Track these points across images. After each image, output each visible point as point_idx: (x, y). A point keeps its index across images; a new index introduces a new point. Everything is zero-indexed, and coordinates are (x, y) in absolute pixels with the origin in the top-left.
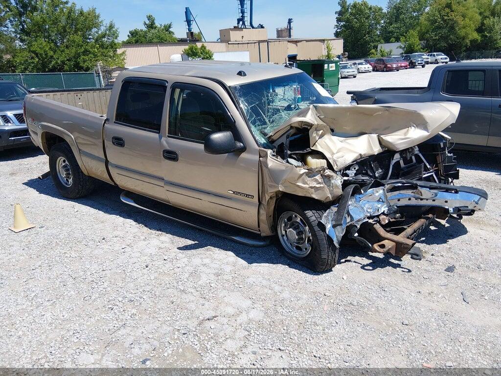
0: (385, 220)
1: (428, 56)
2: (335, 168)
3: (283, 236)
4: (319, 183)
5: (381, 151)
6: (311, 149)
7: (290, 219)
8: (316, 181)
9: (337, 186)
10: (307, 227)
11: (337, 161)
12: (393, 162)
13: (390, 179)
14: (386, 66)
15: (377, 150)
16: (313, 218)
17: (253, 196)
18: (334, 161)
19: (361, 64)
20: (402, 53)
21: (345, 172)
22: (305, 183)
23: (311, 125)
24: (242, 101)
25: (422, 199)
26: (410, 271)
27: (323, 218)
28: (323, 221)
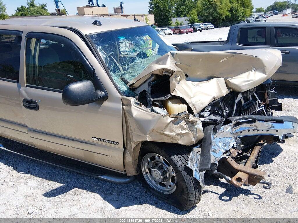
0: (235, 152)
1: (203, 25)
2: (194, 111)
3: (147, 173)
4: (185, 129)
5: (228, 92)
6: (171, 95)
7: (153, 158)
8: (181, 127)
9: (200, 130)
10: (171, 168)
11: (196, 104)
12: (237, 101)
13: (234, 116)
14: (180, 31)
15: (225, 92)
16: (180, 163)
17: (118, 143)
18: (193, 105)
19: (166, 30)
20: (188, 24)
21: (201, 114)
22: (172, 131)
23: (172, 72)
24: (100, 49)
25: (258, 130)
26: (260, 198)
27: (189, 162)
28: (189, 165)
